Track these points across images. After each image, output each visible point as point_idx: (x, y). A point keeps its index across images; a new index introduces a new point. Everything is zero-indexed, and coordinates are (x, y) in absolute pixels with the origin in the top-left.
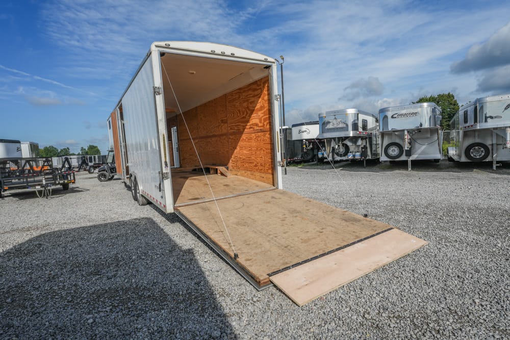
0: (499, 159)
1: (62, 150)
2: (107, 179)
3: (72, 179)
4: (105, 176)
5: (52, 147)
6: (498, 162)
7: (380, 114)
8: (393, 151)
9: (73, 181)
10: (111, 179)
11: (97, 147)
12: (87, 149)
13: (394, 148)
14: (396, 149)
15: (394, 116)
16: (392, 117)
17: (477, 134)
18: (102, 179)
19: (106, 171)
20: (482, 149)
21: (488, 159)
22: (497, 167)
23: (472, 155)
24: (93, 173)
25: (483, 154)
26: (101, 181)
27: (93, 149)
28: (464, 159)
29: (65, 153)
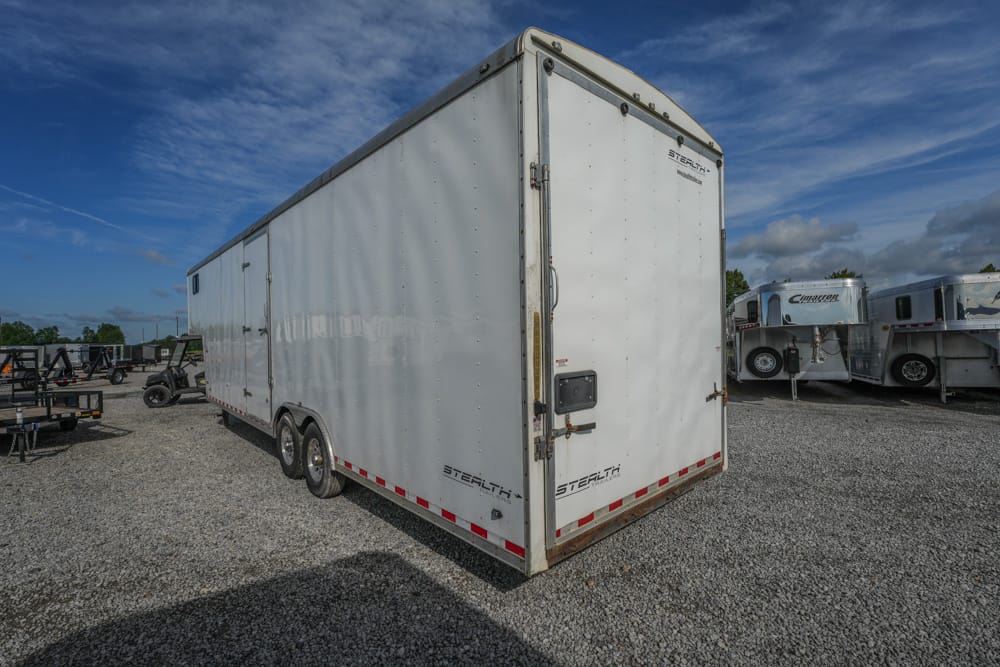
0: (949, 383)
1: (41, 332)
2: (166, 401)
3: (93, 407)
4: (161, 395)
5: (20, 323)
6: (949, 389)
7: (763, 294)
8: (765, 363)
9: (98, 413)
10: (174, 401)
11: (118, 327)
12: (96, 331)
13: (765, 357)
14: (769, 360)
15: (795, 299)
16: (791, 301)
17: (909, 338)
18: (156, 401)
19: (166, 385)
20: (923, 365)
21: (932, 384)
22: (947, 397)
23: (905, 375)
24: (120, 383)
25: (924, 374)
26: (151, 405)
27: (111, 332)
28: (888, 382)
29: (47, 337)
